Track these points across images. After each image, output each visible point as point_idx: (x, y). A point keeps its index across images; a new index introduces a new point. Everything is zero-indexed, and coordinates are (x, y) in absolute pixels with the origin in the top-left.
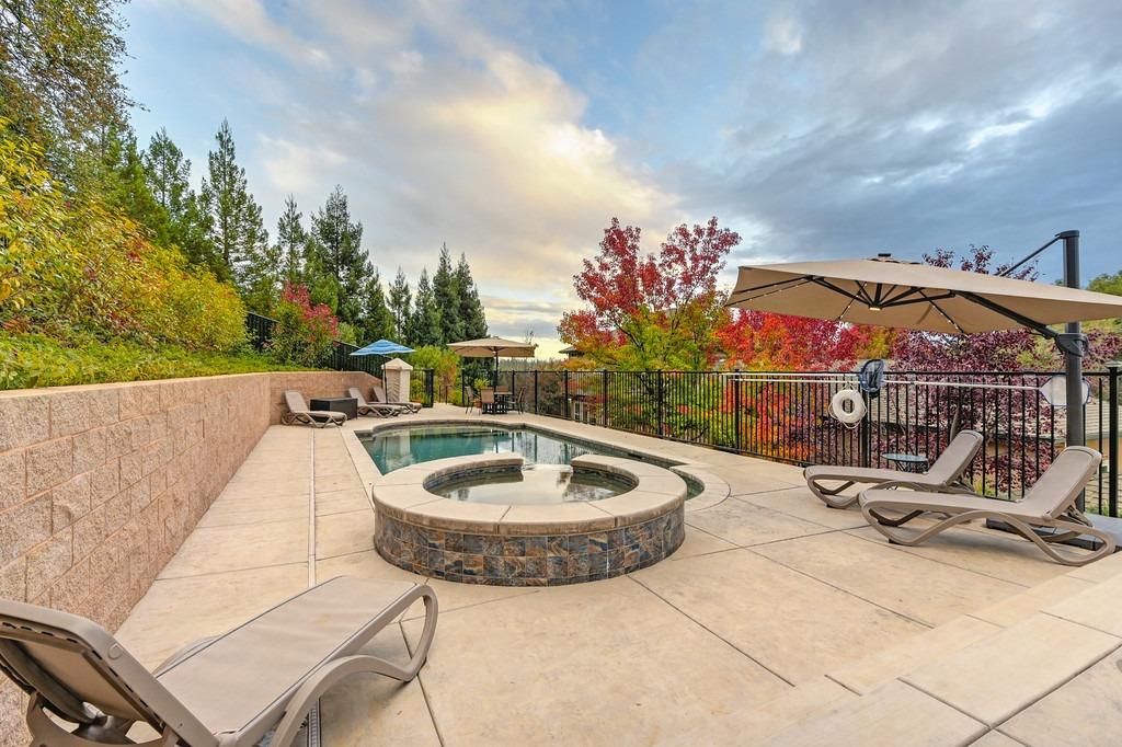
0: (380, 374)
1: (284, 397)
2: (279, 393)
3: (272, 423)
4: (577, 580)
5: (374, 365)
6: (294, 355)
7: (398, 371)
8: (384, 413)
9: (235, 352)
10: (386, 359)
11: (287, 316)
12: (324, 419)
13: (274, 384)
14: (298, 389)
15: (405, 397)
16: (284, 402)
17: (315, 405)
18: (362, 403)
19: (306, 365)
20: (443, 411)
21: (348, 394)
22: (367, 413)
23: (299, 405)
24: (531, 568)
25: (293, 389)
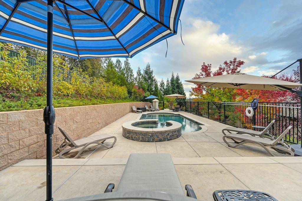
0: (152, 102)
1: (132, 107)
2: (131, 106)
3: (130, 112)
4: (145, 141)
5: (151, 101)
6: (136, 99)
7: (156, 102)
8: (151, 111)
9: (125, 98)
10: (153, 99)
11: (134, 91)
12: (138, 111)
13: (130, 105)
14: (135, 106)
15: (157, 107)
16: (132, 108)
17: (138, 109)
18: (147, 108)
19: (137, 101)
20: (167, 111)
21: (145, 107)
22: (148, 111)
23: (135, 109)
24: (138, 138)
25: (134, 105)
